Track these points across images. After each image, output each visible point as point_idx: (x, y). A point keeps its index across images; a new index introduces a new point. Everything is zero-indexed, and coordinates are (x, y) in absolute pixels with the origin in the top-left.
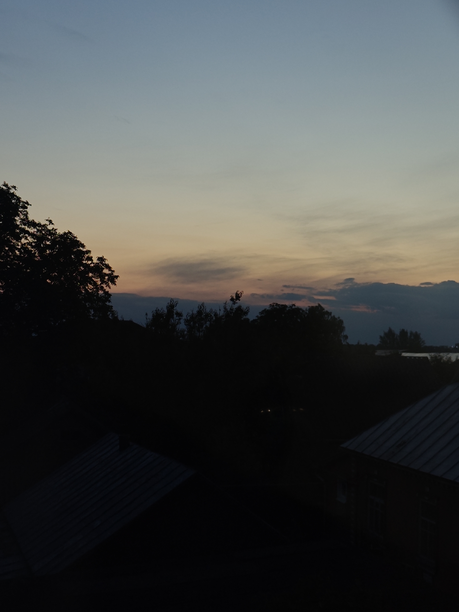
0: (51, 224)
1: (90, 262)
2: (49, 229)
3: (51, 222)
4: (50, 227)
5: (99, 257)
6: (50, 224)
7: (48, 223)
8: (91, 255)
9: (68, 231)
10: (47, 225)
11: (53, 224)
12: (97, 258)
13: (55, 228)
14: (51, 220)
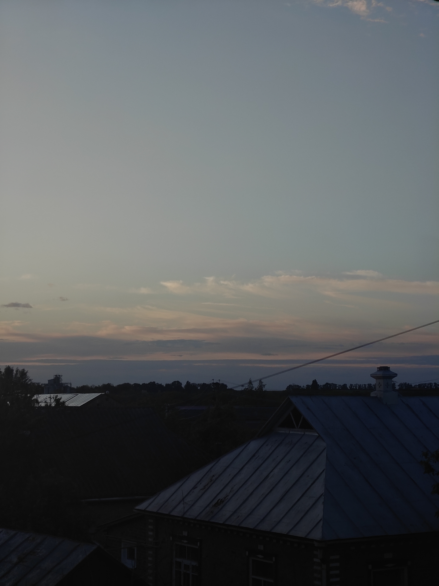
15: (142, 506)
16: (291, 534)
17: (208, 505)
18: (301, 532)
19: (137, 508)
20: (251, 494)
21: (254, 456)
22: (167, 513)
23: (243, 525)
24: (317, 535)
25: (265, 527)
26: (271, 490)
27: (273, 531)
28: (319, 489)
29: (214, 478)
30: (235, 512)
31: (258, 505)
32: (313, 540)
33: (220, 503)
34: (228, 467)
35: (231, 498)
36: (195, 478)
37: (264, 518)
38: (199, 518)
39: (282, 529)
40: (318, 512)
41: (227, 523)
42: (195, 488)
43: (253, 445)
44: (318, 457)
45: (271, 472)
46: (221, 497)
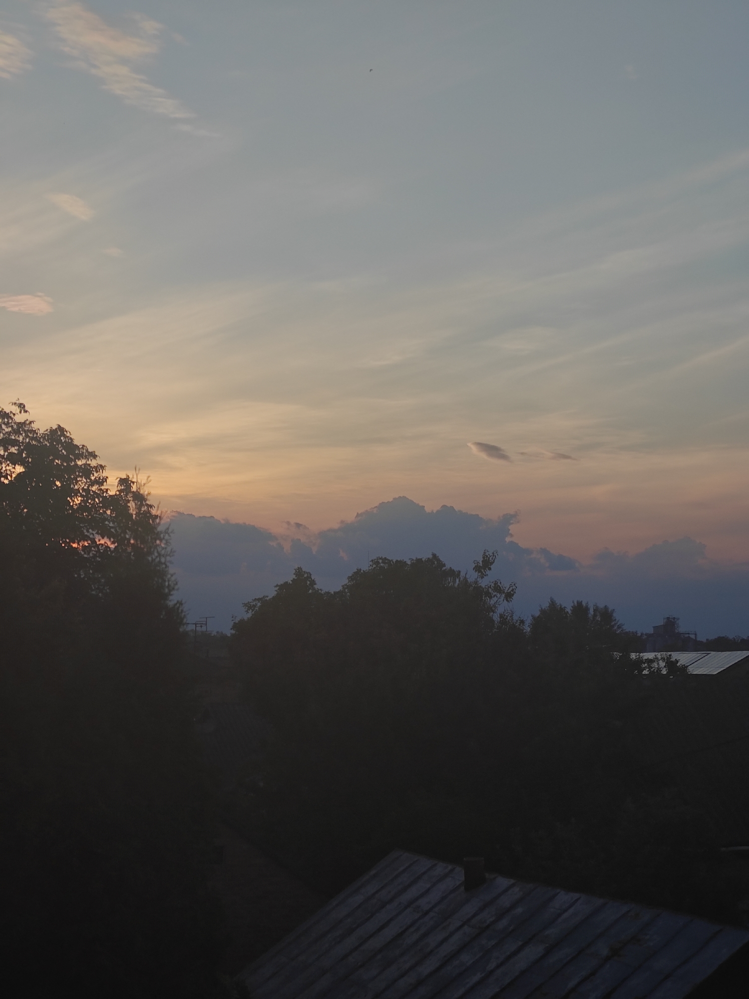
0: (22, 411)
2: (18, 421)
3: (22, 406)
4: (20, 418)
5: (121, 479)
6: (20, 412)
7: (16, 409)
8: (104, 475)
9: (56, 427)
10: (14, 414)
11: (26, 412)
12: (119, 479)
13: (30, 419)
14: (21, 404)
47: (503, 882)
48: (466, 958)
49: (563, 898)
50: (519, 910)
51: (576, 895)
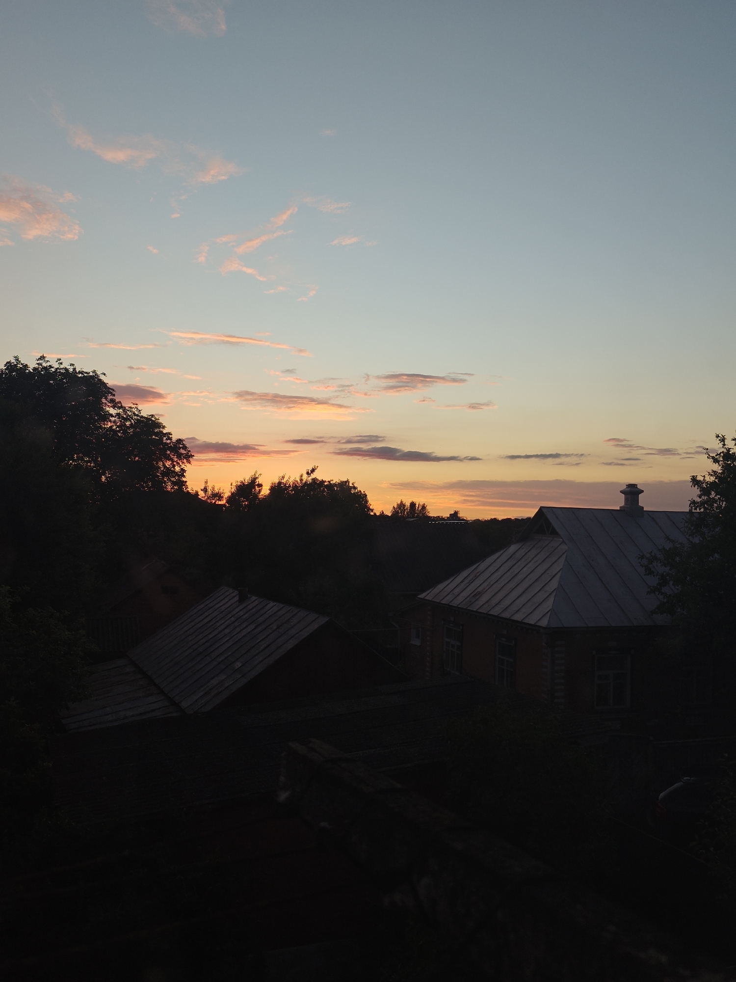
1: (169, 441)
2: (134, 411)
5: (178, 438)
8: (170, 436)
11: (138, 408)
13: (140, 411)
15: (422, 596)
16: (525, 621)
17: (469, 596)
18: (532, 621)
19: (419, 596)
20: (502, 588)
21: (511, 557)
22: (438, 601)
23: (491, 613)
24: (544, 623)
25: (506, 615)
26: (518, 585)
27: (513, 618)
28: (554, 584)
29: (478, 574)
30: (487, 602)
31: (505, 597)
32: (540, 627)
33: (477, 595)
34: (490, 566)
35: (487, 590)
36: (464, 574)
37: (506, 608)
38: (459, 606)
39: (518, 617)
40: (549, 605)
41: (479, 611)
42: (462, 582)
43: (513, 548)
44: (559, 558)
45: (521, 570)
46: (479, 590)
47: (254, 598)
48: (227, 631)
49: (272, 604)
50: (254, 610)
51: (275, 603)
